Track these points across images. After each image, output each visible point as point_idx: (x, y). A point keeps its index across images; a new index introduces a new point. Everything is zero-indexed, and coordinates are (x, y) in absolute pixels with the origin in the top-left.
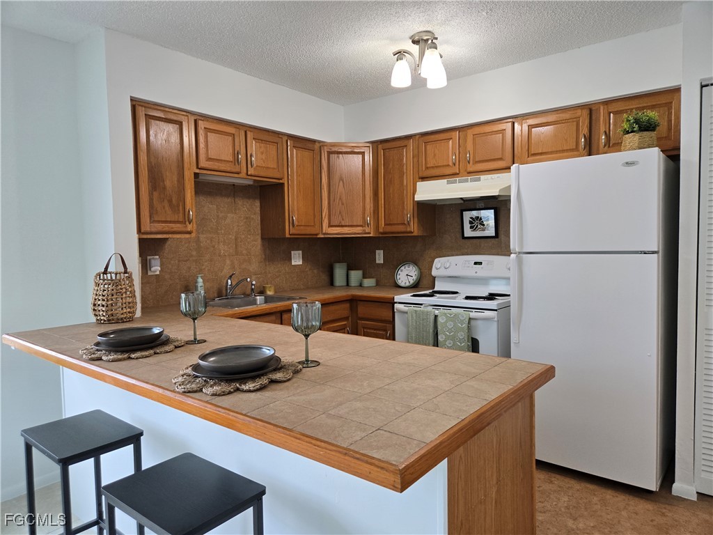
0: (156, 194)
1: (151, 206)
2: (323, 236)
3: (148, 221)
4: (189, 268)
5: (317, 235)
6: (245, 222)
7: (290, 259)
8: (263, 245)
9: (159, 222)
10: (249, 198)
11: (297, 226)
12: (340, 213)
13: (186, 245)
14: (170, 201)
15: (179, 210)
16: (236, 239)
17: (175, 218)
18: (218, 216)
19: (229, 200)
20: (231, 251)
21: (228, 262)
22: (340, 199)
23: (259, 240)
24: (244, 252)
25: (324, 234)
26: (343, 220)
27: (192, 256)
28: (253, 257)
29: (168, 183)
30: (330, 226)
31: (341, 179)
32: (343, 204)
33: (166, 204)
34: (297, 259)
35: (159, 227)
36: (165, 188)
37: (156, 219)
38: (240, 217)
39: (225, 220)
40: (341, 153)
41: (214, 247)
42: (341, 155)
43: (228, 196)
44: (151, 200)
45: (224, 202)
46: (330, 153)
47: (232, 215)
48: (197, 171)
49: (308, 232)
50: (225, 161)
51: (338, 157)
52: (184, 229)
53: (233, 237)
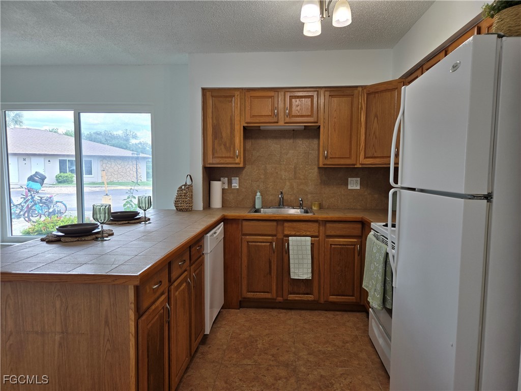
0: (216, 141)
1: (213, 149)
2: (361, 166)
3: (211, 158)
4: (259, 186)
5: (354, 165)
6: (304, 156)
7: (347, 185)
8: (319, 173)
9: (218, 157)
10: (308, 138)
11: (331, 158)
12: (374, 146)
13: (257, 171)
14: (225, 145)
15: (230, 150)
16: (295, 168)
17: (228, 155)
18: (281, 152)
19: (291, 141)
20: (291, 176)
21: (288, 183)
22: (374, 133)
23: (316, 170)
24: (302, 177)
25: (362, 164)
26: (376, 152)
27: (261, 178)
28: (309, 181)
29: (224, 135)
30: (366, 157)
31: (376, 116)
32: (376, 138)
33: (223, 147)
34: (354, 184)
35: (217, 161)
36: (222, 138)
37: (216, 156)
38: (300, 153)
39: (287, 155)
40: (377, 92)
41: (277, 173)
42: (377, 95)
43: (290, 138)
44: (213, 145)
45: (287, 143)
46: (368, 94)
47: (293, 152)
48: (246, 125)
49: (342, 163)
50: (265, 116)
51: (375, 97)
52: (233, 162)
53: (293, 167)
